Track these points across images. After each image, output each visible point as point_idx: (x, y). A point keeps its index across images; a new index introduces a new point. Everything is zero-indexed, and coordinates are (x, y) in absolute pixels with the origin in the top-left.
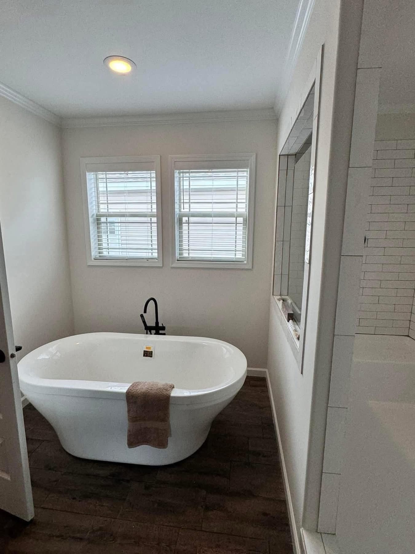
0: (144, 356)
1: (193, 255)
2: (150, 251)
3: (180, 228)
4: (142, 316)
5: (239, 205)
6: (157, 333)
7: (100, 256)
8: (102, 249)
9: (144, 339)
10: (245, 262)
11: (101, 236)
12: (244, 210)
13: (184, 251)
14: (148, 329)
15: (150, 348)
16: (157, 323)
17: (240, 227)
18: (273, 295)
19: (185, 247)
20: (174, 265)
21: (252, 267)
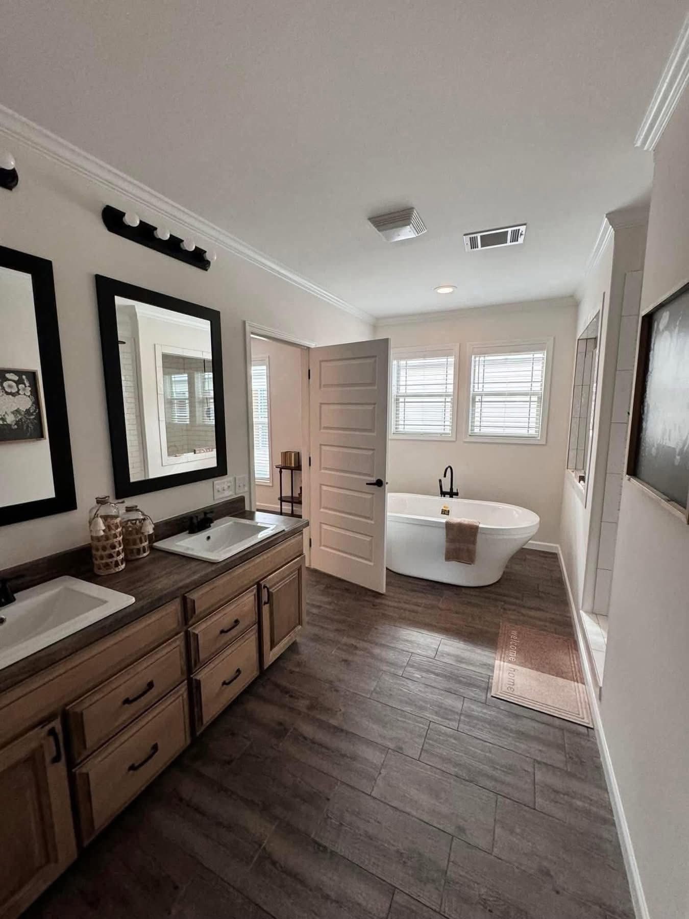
0: (442, 513)
1: (485, 431)
2: (443, 427)
3: (474, 406)
4: (440, 481)
5: (534, 384)
6: (451, 496)
7: (397, 431)
8: (399, 425)
9: (439, 499)
10: (539, 438)
11: (398, 414)
12: (539, 389)
13: (475, 427)
14: (443, 494)
15: (447, 508)
16: (452, 489)
17: (534, 405)
18: (567, 468)
19: (477, 423)
20: (466, 440)
21: (546, 442)
